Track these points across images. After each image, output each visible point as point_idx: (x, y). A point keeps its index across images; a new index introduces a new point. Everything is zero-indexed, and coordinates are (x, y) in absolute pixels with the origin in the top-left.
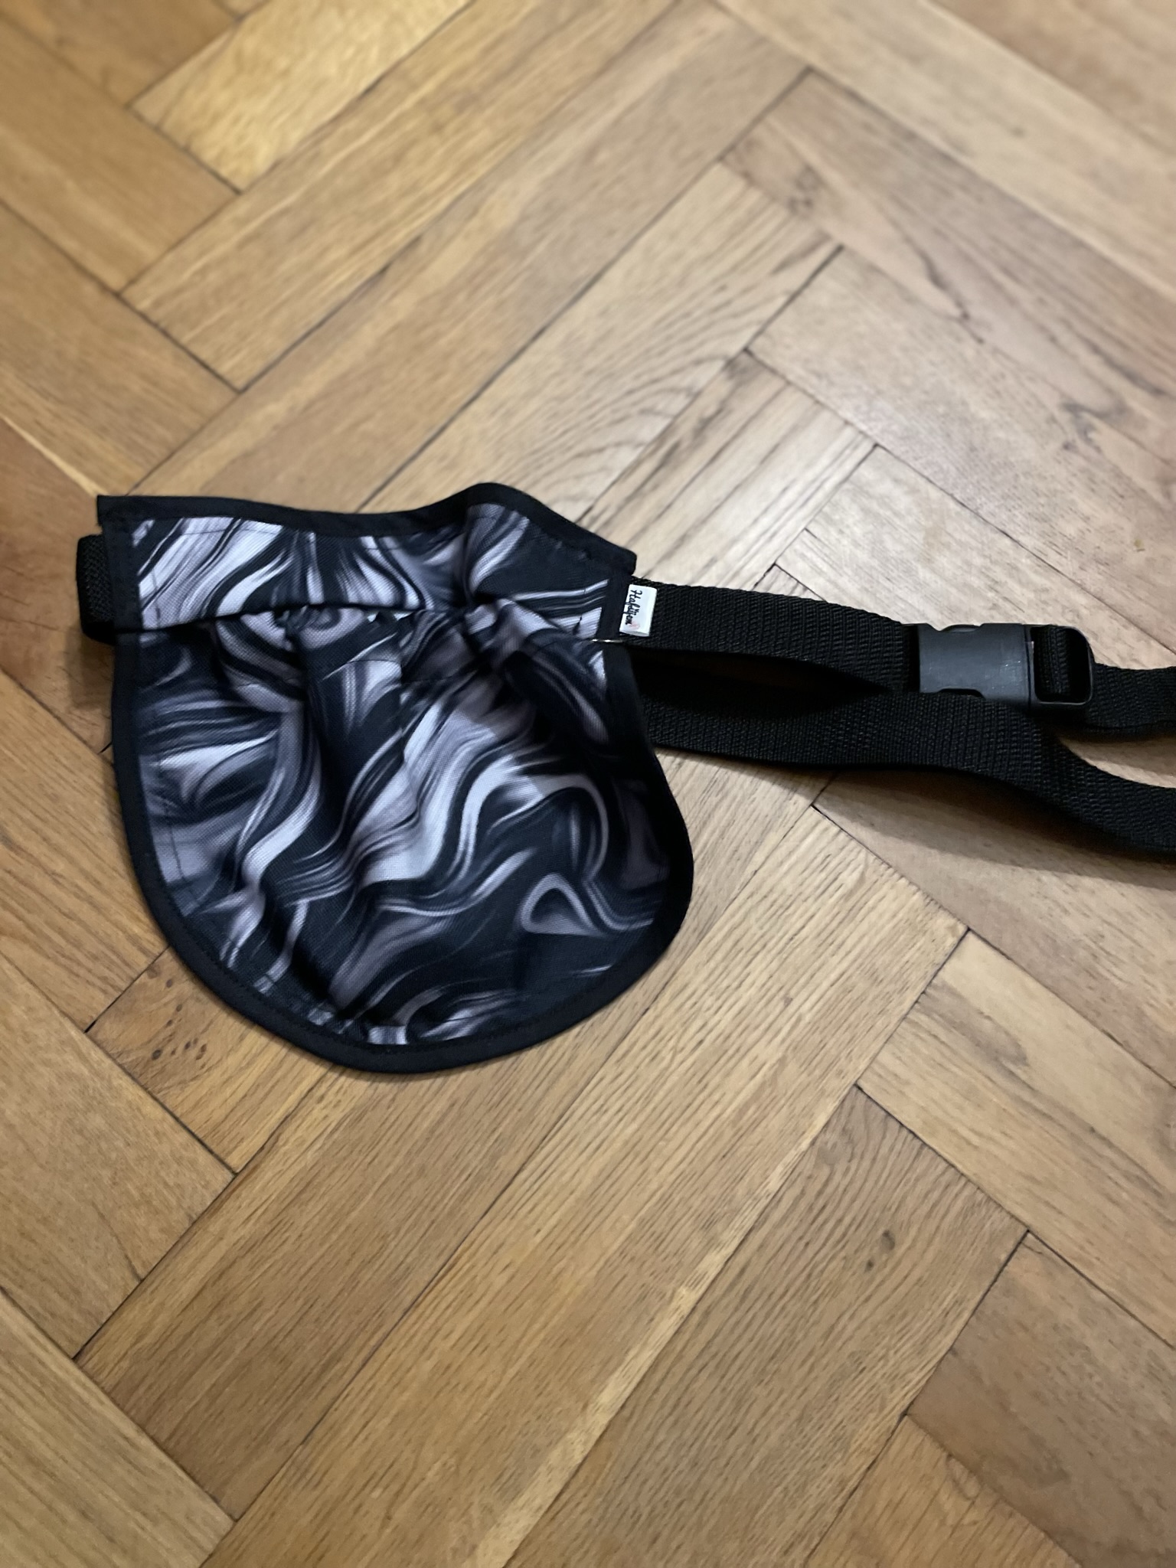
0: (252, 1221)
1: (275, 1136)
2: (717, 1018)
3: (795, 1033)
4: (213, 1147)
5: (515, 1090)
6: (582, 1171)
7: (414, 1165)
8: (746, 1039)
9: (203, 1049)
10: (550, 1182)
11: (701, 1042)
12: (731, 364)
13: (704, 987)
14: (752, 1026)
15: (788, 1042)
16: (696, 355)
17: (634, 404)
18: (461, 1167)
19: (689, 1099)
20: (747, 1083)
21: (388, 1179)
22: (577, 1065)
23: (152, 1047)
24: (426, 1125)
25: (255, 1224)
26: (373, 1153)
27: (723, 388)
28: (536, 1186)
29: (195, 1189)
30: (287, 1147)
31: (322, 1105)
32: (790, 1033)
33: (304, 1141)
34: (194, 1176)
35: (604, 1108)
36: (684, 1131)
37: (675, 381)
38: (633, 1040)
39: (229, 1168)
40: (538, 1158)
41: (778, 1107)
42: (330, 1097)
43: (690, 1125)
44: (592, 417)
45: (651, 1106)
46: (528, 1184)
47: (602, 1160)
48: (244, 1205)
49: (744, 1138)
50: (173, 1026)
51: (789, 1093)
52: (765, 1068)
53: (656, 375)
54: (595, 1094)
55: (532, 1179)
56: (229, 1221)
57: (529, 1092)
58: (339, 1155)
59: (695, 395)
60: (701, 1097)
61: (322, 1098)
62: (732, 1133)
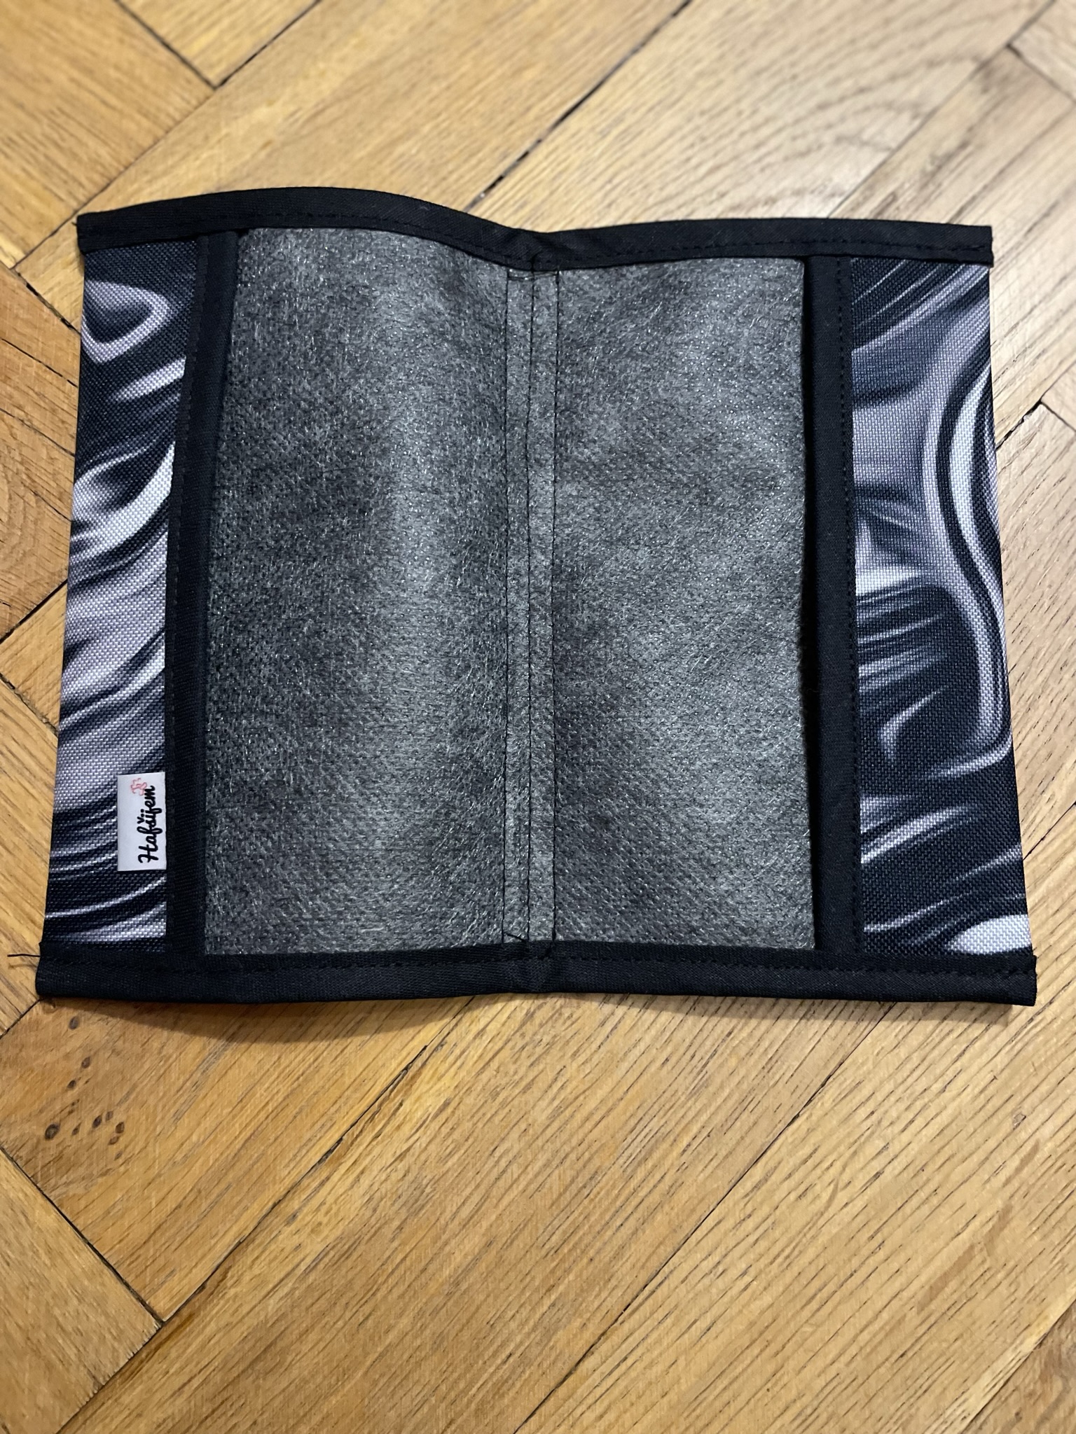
0: (185, 1396)
1: (221, 1270)
2: (905, 1137)
3: (1026, 1170)
4: (129, 1280)
5: (586, 1227)
6: (682, 1362)
7: (428, 1332)
8: (948, 1176)
9: (120, 1128)
10: (633, 1374)
11: (877, 1175)
12: (985, 67)
13: (888, 1087)
14: (959, 1156)
15: (1015, 1183)
16: (929, 51)
17: (829, 126)
18: (498, 1342)
19: (855, 1262)
20: (947, 1244)
21: (386, 1350)
22: (683, 1196)
23: (46, 1120)
24: (446, 1272)
25: (188, 1400)
26: (367, 1309)
27: (971, 105)
28: (610, 1381)
29: (102, 1339)
30: (238, 1289)
31: (293, 1227)
32: (1018, 1170)
33: (264, 1283)
34: (102, 1320)
35: (721, 1269)
36: (846, 1310)
37: (894, 91)
38: (772, 1164)
39: (153, 1314)
40: (615, 1339)
41: (993, 1284)
42: (305, 1217)
43: (854, 1304)
44: (758, 146)
45: (795, 1269)
46: (596, 1377)
47: (713, 1346)
48: (172, 1371)
49: (934, 1330)
50: (76, 1090)
51: (1011, 1264)
52: (977, 1222)
53: (864, 82)
54: (708, 1243)
55: (605, 1368)
56: (150, 1392)
57: (609, 1233)
58: (314, 1309)
59: (925, 116)
60: (872, 1262)
61: (294, 1216)
62: (917, 1321)
